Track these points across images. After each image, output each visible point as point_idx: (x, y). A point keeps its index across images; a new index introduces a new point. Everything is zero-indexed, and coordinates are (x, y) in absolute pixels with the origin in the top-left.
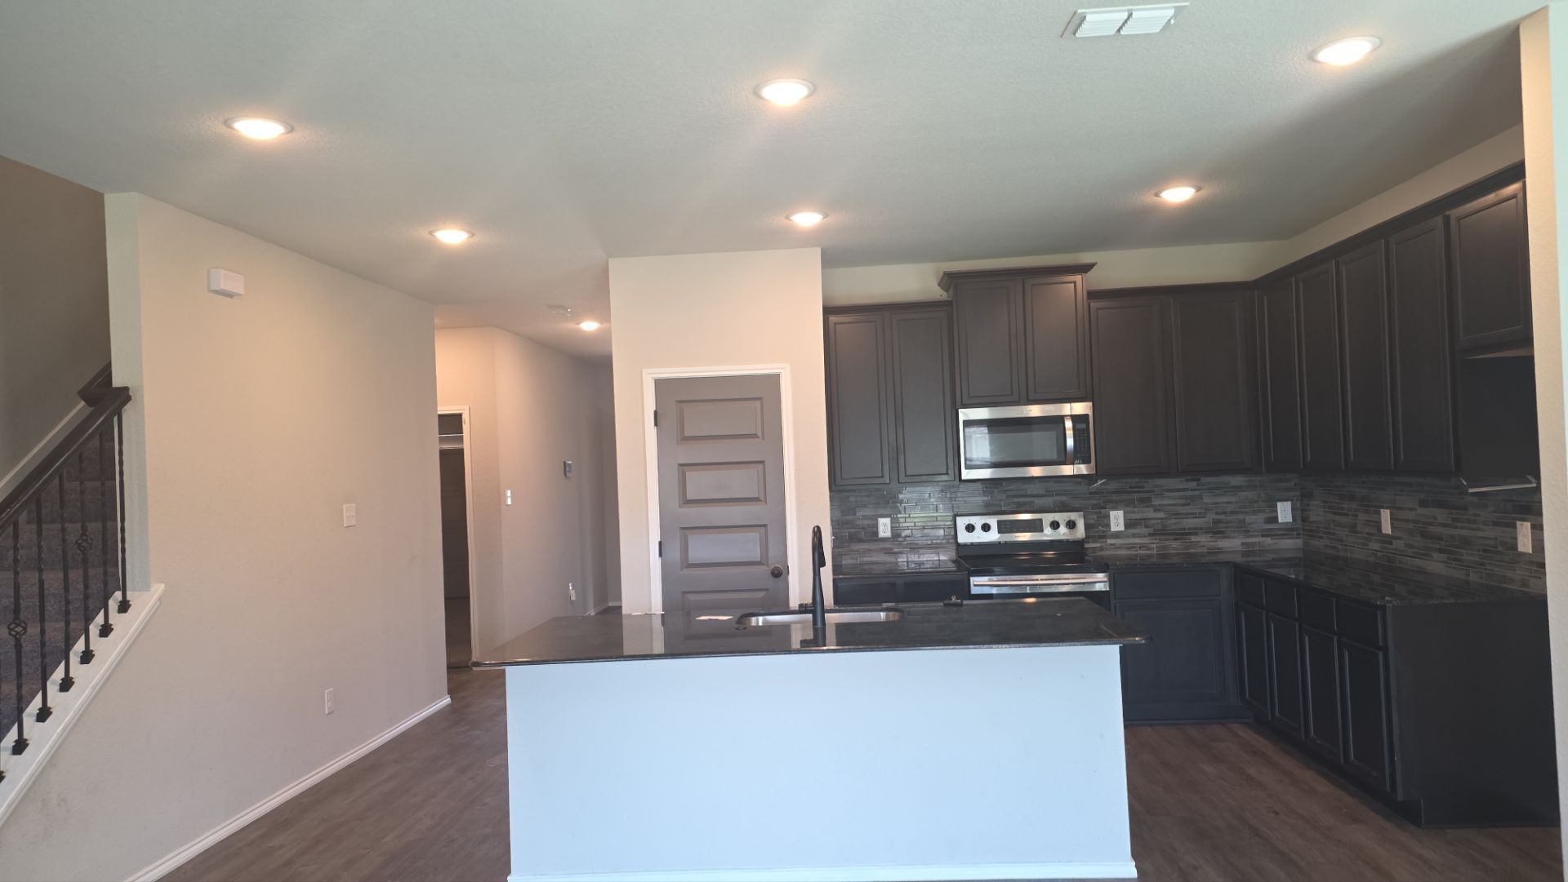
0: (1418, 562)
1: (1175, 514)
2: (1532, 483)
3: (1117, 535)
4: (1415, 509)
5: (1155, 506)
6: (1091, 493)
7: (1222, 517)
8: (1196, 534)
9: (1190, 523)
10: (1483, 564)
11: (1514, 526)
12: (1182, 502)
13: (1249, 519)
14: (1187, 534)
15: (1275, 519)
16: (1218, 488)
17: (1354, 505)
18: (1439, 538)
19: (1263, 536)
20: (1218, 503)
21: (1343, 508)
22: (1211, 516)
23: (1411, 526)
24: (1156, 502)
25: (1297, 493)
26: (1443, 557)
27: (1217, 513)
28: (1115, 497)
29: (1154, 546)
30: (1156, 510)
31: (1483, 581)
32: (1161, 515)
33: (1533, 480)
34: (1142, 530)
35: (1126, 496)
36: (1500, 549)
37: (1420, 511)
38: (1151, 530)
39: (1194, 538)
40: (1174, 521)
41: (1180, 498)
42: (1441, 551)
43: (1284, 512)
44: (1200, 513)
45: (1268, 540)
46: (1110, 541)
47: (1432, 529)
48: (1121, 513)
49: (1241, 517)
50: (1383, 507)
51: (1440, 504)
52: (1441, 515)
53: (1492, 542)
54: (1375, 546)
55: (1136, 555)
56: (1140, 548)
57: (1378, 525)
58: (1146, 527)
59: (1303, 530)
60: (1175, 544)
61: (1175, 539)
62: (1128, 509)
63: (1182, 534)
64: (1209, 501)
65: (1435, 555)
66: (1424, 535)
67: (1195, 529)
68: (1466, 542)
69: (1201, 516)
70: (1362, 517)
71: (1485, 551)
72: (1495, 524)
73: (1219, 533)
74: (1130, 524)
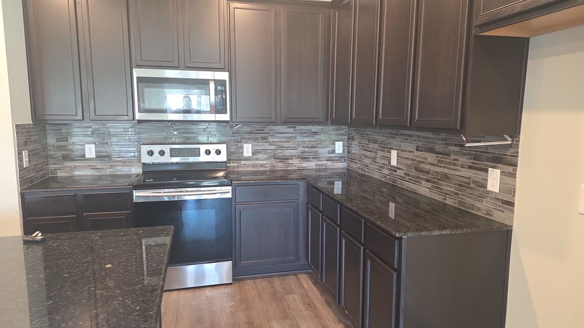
1: (281, 147)
2: (507, 140)
3: (247, 159)
4: (413, 152)
5: (270, 142)
6: (233, 133)
7: (306, 149)
8: (292, 159)
9: (288, 152)
10: (458, 194)
11: (486, 171)
12: (285, 140)
13: (320, 151)
14: (287, 159)
15: (334, 151)
16: (305, 133)
17: (376, 146)
19: (327, 160)
20: (304, 141)
21: (369, 148)
22: (301, 149)
23: (409, 162)
24: (271, 139)
25: (346, 137)
26: (429, 185)
27: (304, 147)
28: (247, 136)
29: (268, 165)
30: (270, 145)
31: (456, 206)
32: (273, 147)
34: (262, 156)
35: (253, 136)
38: (267, 156)
39: (290, 161)
40: (280, 151)
41: (284, 138)
42: (428, 181)
43: (339, 147)
45: (329, 163)
46: (243, 162)
47: (422, 165)
48: (250, 146)
49: (316, 149)
50: (393, 149)
51: (431, 150)
52: (431, 157)
53: (466, 180)
54: (386, 172)
55: (258, 171)
56: (260, 166)
57: (389, 159)
58: (266, 154)
59: (348, 158)
60: (280, 165)
61: (280, 162)
62: (255, 143)
63: (284, 159)
64: (300, 140)
65: (423, 182)
66: (417, 169)
67: (291, 156)
68: (446, 177)
69: (295, 148)
70: (380, 153)
71: (459, 185)
72: (470, 167)
73: (304, 158)
74: (254, 153)
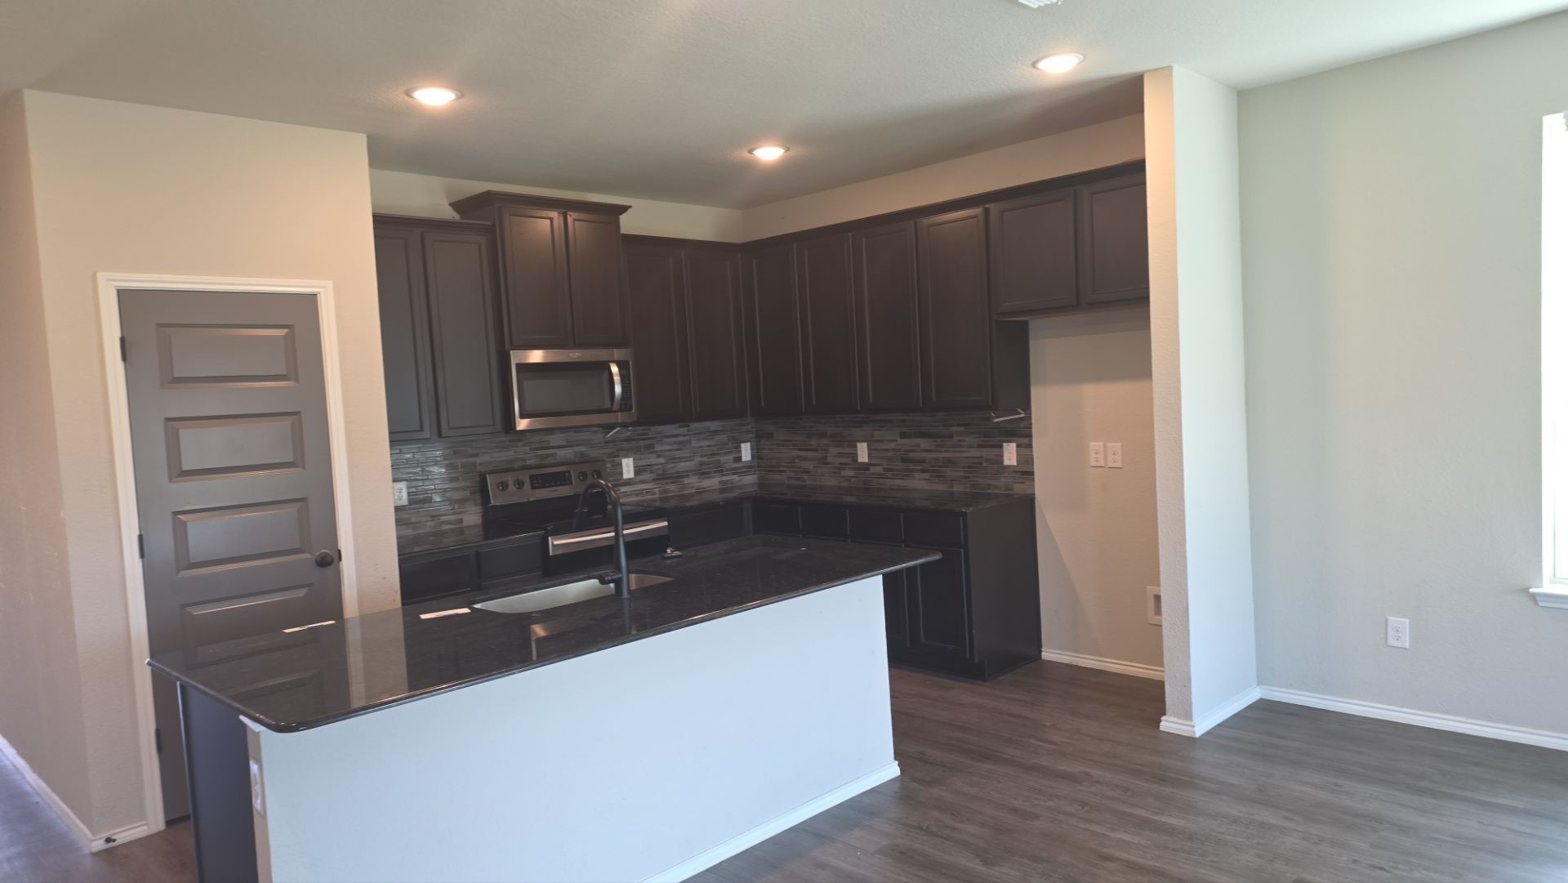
0: (899, 482)
1: (671, 459)
2: (1020, 413)
3: (629, 482)
4: (896, 441)
5: (656, 452)
6: (606, 442)
7: (705, 459)
8: (687, 476)
9: (683, 466)
10: (968, 478)
11: (1001, 447)
12: (676, 447)
13: (723, 459)
14: (679, 477)
15: (739, 459)
16: (702, 433)
17: (825, 441)
18: (923, 461)
19: (734, 474)
20: (701, 447)
21: (810, 445)
22: (698, 459)
23: (890, 454)
24: (658, 448)
25: (753, 435)
26: (927, 475)
27: (702, 456)
28: (625, 445)
29: (657, 490)
30: (658, 456)
31: (968, 490)
32: (662, 460)
33: (1022, 412)
34: (647, 476)
35: (634, 444)
36: (985, 465)
37: (901, 441)
38: (653, 476)
39: (686, 481)
40: (672, 465)
41: (675, 443)
42: (924, 471)
43: (746, 452)
44: (690, 457)
45: (736, 478)
46: (623, 489)
47: (912, 455)
48: (631, 460)
49: (717, 458)
50: (859, 441)
51: (924, 435)
52: (925, 443)
53: (977, 460)
54: (848, 473)
55: (643, 501)
56: (647, 492)
57: (854, 457)
58: (651, 472)
59: (759, 466)
60: (672, 487)
61: (673, 483)
62: (637, 456)
63: (678, 477)
64: (697, 445)
65: (917, 475)
66: (904, 460)
67: (687, 471)
68: (950, 462)
69: (690, 459)
70: (833, 450)
71: (969, 467)
72: (980, 446)
73: (704, 474)
74: (638, 471)
